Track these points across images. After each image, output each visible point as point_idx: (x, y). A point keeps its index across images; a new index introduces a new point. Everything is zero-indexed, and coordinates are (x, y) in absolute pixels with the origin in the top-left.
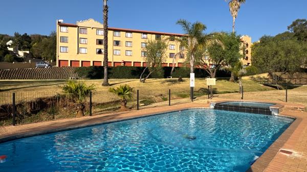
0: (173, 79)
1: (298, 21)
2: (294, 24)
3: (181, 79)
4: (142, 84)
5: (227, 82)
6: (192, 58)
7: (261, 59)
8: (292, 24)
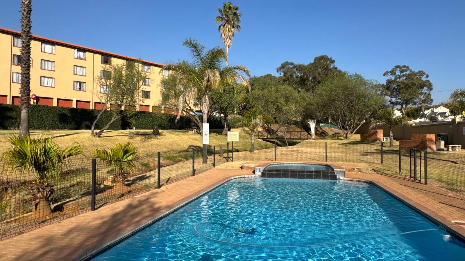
0: (137, 130)
1: (287, 63)
2: (283, 66)
3: (157, 131)
4: (97, 141)
5: (219, 136)
6: (205, 100)
7: (260, 106)
8: (280, 65)
